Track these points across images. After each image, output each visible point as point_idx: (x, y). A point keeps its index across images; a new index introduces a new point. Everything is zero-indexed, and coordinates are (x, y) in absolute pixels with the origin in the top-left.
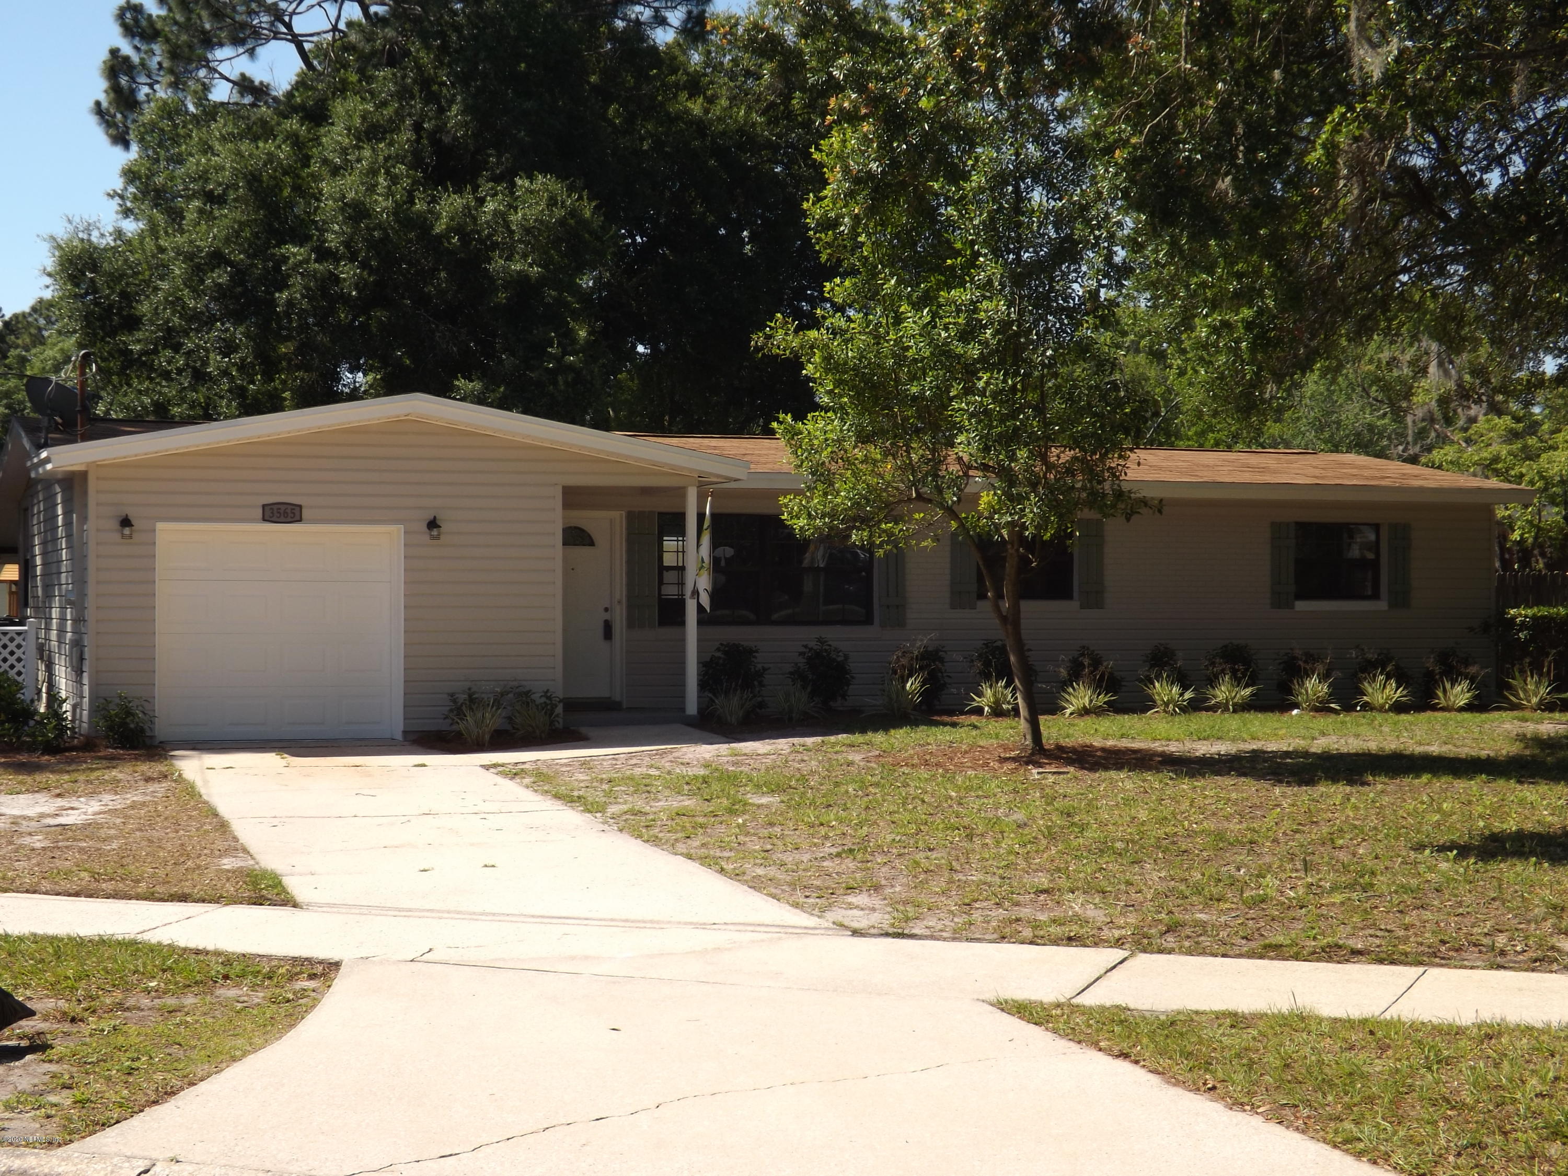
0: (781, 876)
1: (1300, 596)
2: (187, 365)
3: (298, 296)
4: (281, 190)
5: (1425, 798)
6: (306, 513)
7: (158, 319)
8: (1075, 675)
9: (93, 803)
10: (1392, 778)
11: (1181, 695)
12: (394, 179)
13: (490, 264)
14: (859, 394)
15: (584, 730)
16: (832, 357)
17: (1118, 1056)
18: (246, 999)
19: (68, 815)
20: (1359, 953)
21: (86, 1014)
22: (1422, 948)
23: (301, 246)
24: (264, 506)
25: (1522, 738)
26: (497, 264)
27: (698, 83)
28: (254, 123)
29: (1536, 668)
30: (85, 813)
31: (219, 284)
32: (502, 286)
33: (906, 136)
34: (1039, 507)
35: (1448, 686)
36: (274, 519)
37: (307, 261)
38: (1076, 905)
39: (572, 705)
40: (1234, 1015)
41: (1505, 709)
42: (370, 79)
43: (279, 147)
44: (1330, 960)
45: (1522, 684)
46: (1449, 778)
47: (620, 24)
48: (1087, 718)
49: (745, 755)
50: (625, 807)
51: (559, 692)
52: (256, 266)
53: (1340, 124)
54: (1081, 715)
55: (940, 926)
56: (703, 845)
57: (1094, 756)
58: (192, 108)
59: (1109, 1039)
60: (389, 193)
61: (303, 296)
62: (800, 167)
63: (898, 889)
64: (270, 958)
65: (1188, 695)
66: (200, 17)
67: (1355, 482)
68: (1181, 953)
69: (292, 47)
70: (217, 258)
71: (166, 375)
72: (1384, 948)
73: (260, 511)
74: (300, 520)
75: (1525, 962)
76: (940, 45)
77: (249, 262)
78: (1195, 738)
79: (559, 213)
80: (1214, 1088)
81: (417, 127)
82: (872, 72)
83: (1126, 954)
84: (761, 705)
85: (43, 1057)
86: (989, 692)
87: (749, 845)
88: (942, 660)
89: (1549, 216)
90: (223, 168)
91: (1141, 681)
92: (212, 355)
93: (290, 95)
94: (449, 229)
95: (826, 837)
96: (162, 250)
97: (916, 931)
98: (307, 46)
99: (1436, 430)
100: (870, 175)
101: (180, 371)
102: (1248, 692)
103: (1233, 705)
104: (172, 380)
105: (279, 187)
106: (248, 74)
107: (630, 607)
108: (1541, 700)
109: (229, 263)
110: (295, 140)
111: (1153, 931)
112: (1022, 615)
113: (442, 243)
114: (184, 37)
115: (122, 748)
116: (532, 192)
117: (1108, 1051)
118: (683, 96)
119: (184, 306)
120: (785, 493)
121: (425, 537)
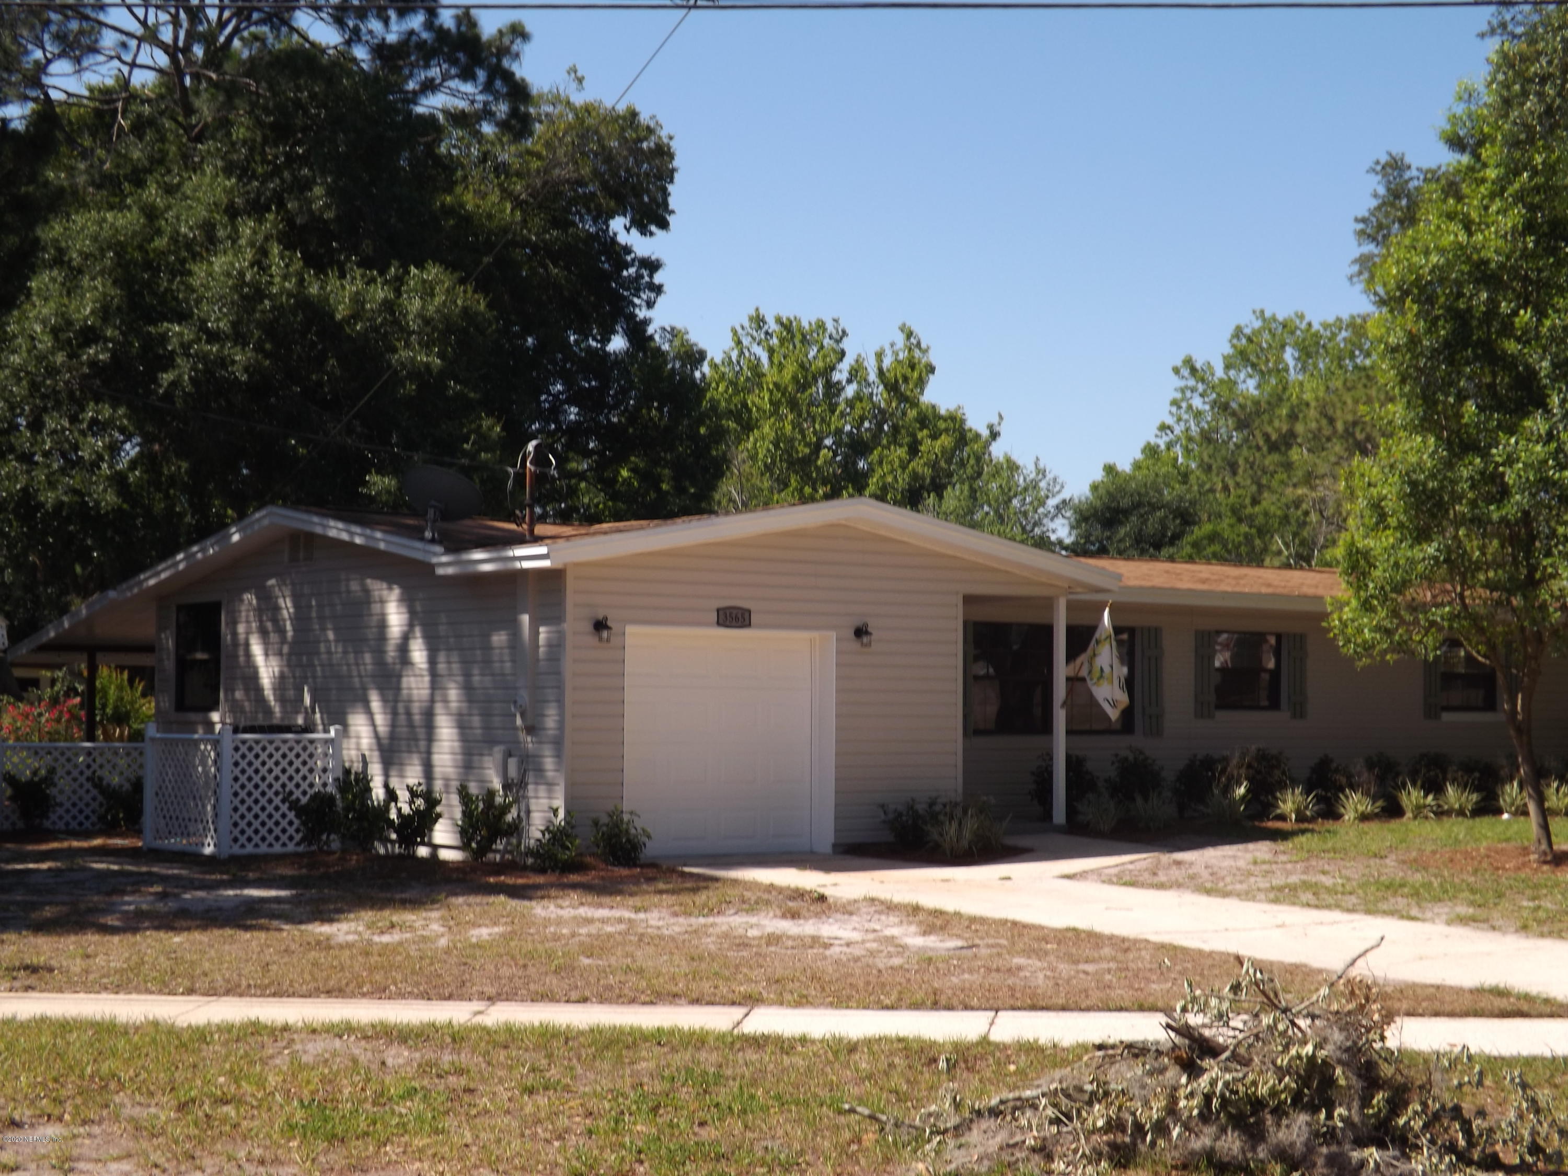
1: (1443, 706)
6: (754, 618)
13: (395, 353)
24: (718, 611)
32: (407, 377)
36: (727, 623)
52: (131, 344)
74: (749, 625)
81: (279, 207)
94: (349, 315)
103: (1469, 810)
113: (344, 329)
115: (619, 865)
116: (425, 282)
121: (854, 645)
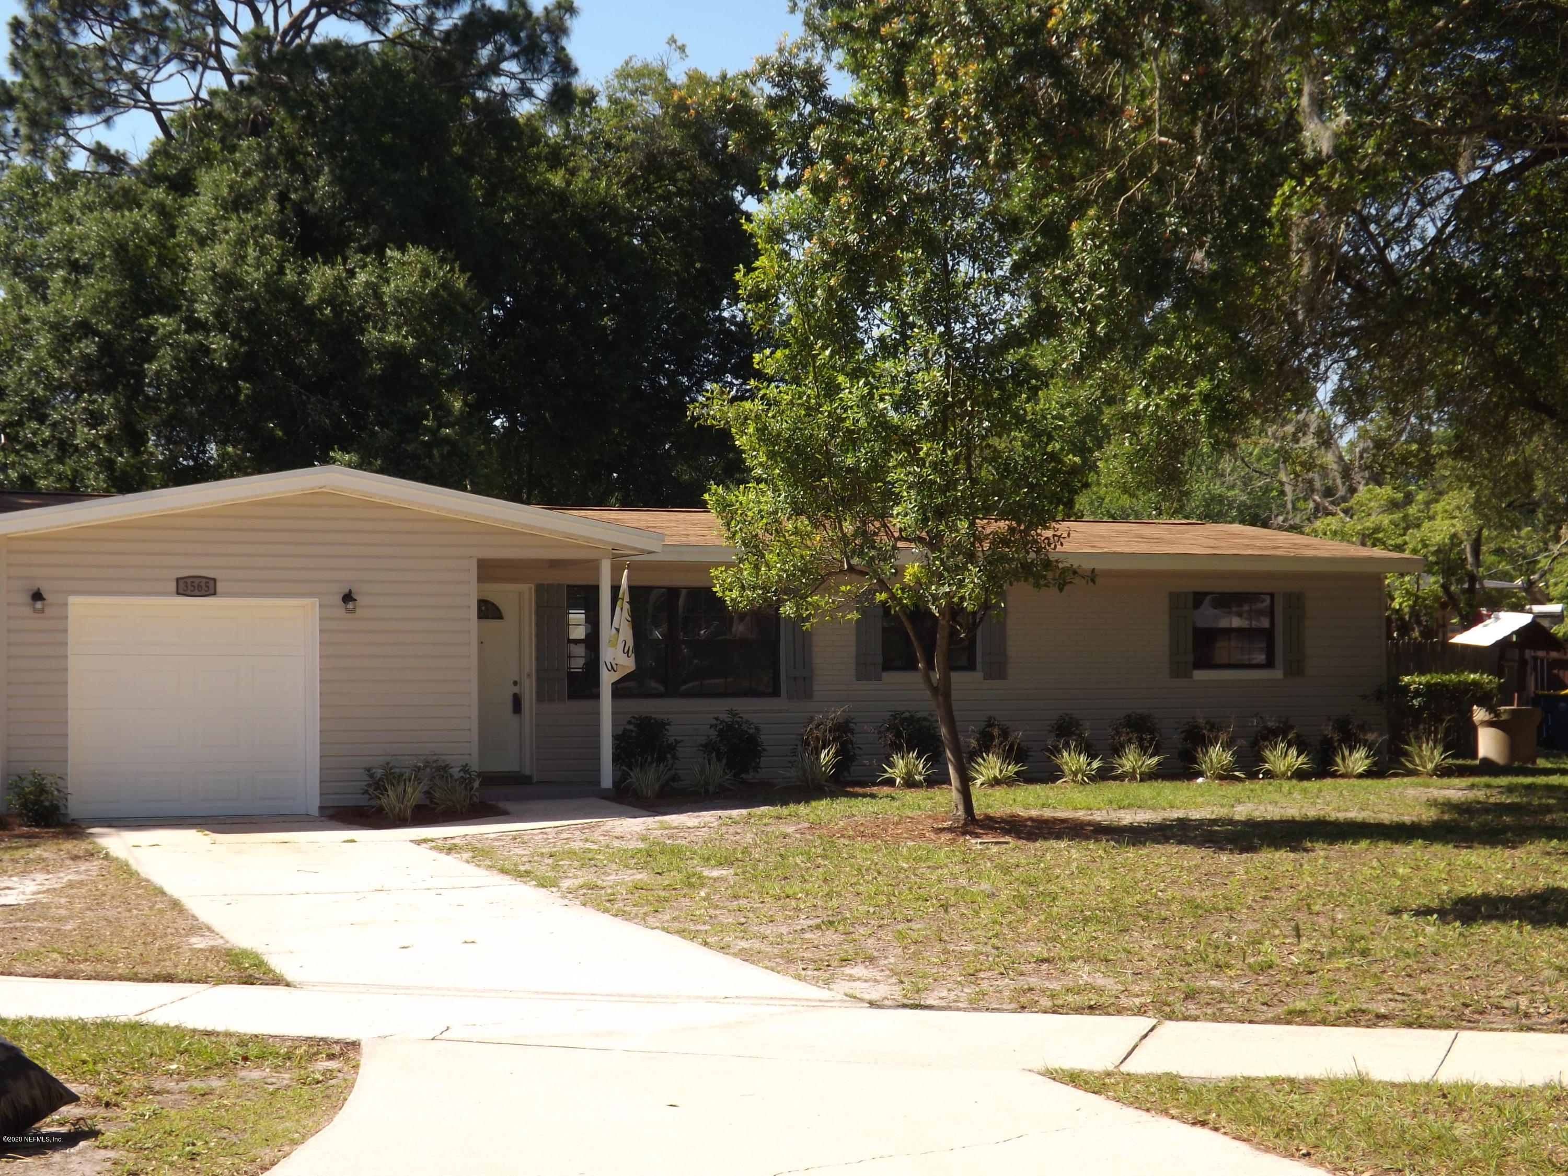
0: (766, 947)
1: (1197, 666)
2: (53, 436)
3: (168, 367)
4: (146, 260)
5: (1375, 863)
6: (220, 587)
7: (22, 390)
8: (985, 745)
9: (27, 882)
10: (1331, 844)
11: (1089, 764)
12: (264, 250)
13: (363, 335)
14: (791, 466)
15: (503, 805)
16: (765, 428)
17: (1194, 1124)
18: (274, 1080)
19: (6, 895)
20: (1384, 1017)
21: (120, 1099)
22: (1444, 1013)
23: (170, 316)
24: (178, 580)
25: (1433, 803)
26: (371, 336)
27: (559, 154)
28: (117, 192)
29: (1431, 734)
30: (23, 893)
31: (88, 355)
32: (377, 357)
33: (885, 207)
34: (979, 578)
35: (1347, 753)
36: (189, 592)
37: (177, 332)
38: (1084, 974)
39: (490, 780)
40: (1291, 1081)
41: (1403, 775)
42: (233, 149)
43: (145, 216)
44: (1357, 1024)
45: (1418, 750)
46: (1388, 844)
47: (480, 94)
48: (997, 788)
49: (676, 828)
50: (580, 881)
51: (475, 767)
52: (124, 337)
53: (1289, 197)
54: (992, 786)
55: (952, 996)
56: (674, 919)
57: (1026, 826)
58: (51, 177)
59: (1178, 1107)
60: (258, 265)
61: (173, 367)
62: (660, 239)
63: (892, 960)
64: (283, 1039)
65: (1096, 764)
66: (58, 84)
67: (1250, 552)
68: (1207, 1020)
69: (151, 115)
70: (85, 328)
71: (31, 447)
72: (1408, 1012)
73: (174, 584)
74: (215, 594)
75: (1552, 1024)
76: (927, 117)
77: (116, 332)
78: (1115, 806)
79: (432, 284)
80: (1308, 1154)
81: (282, 198)
82: (847, 143)
83: (1153, 1022)
84: (674, 778)
85: (97, 1143)
86: (901, 763)
87: (721, 917)
88: (852, 731)
89: (1484, 289)
90: (88, 237)
91: (1048, 750)
92: (79, 427)
93: (151, 162)
94: (321, 300)
95: (798, 909)
96: (26, 320)
97: (930, 1002)
98: (166, 115)
99: (1314, 501)
100: (847, 246)
101: (45, 443)
102: (1155, 760)
103: (1141, 774)
104: (38, 452)
105: (144, 257)
106: (103, 142)
107: (539, 680)
108: (1436, 766)
109: (96, 333)
110: (160, 209)
111: (1170, 999)
112: (953, 687)
113: (314, 314)
114: (43, 104)
115: (37, 826)
116: (404, 264)
117: (1181, 1119)
118: (543, 166)
119: (49, 377)
120: (717, 565)
121: (340, 611)
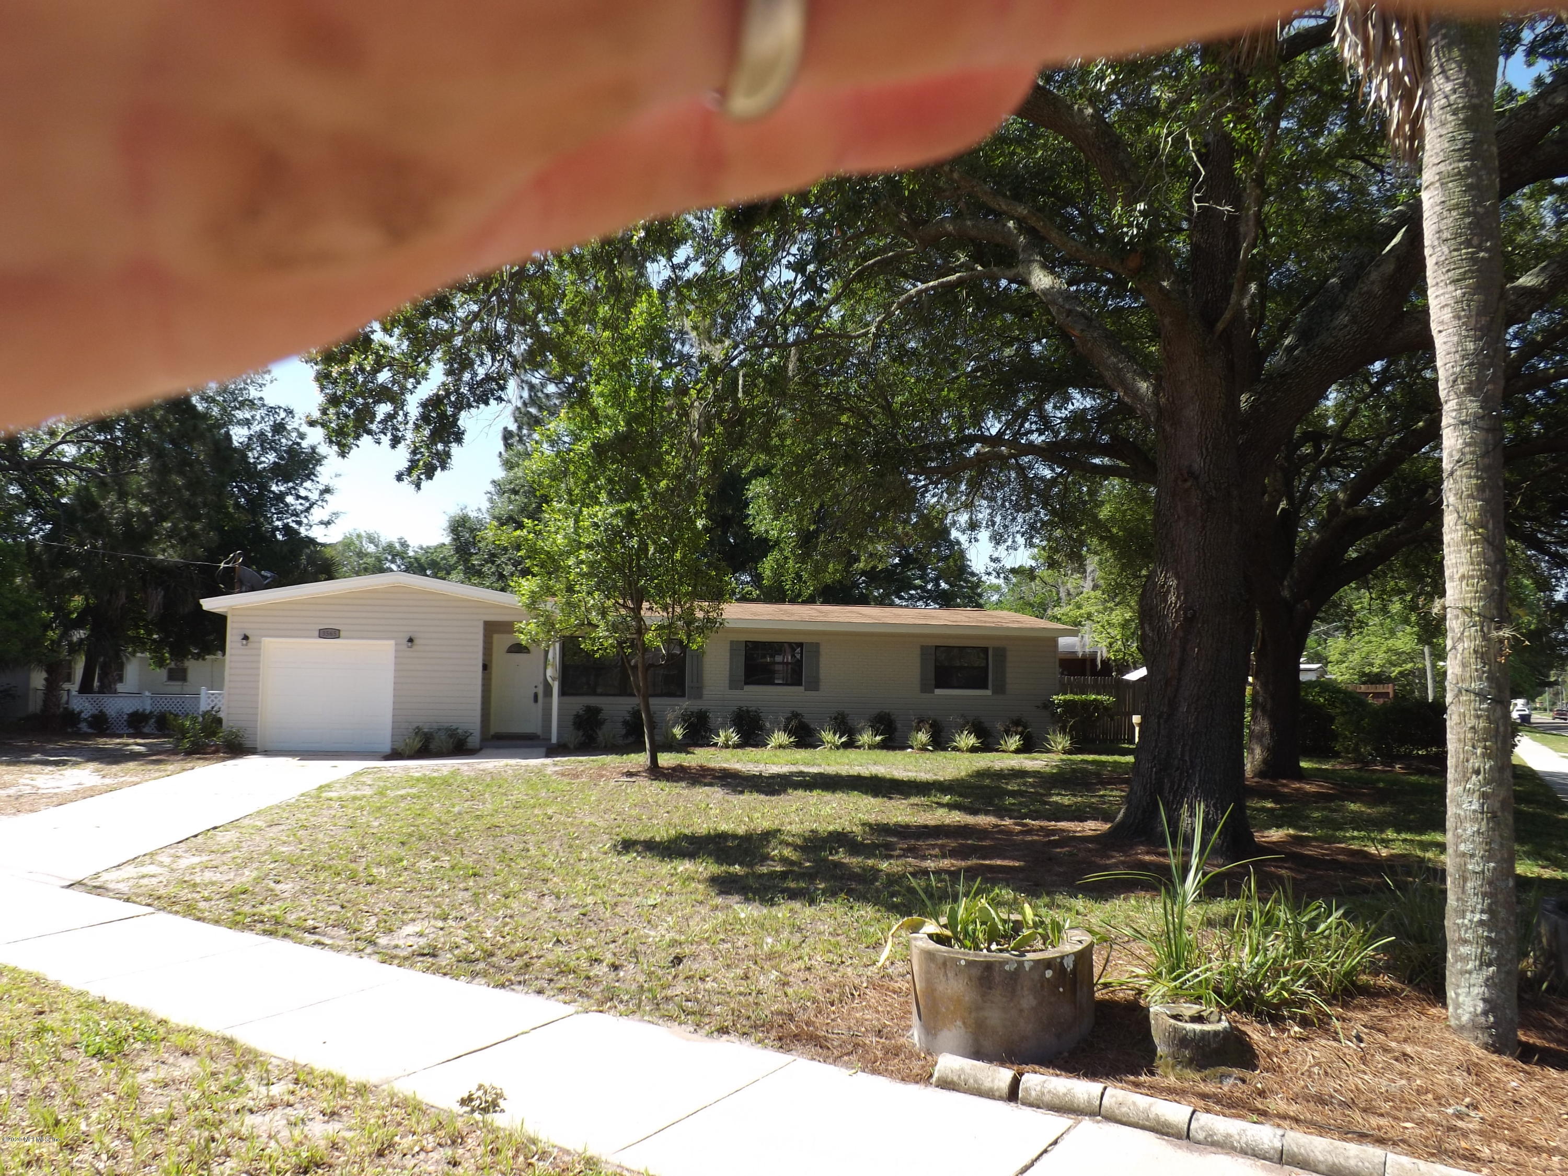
1: (938, 686)
6: (343, 634)
11: (840, 739)
29: (1063, 730)
35: (1006, 738)
36: (325, 636)
41: (1040, 753)
45: (1053, 738)
48: (778, 750)
54: (776, 748)
65: (843, 739)
67: (971, 624)
73: (318, 632)
74: (339, 637)
86: (723, 735)
102: (880, 738)
108: (1063, 748)
121: (405, 647)
